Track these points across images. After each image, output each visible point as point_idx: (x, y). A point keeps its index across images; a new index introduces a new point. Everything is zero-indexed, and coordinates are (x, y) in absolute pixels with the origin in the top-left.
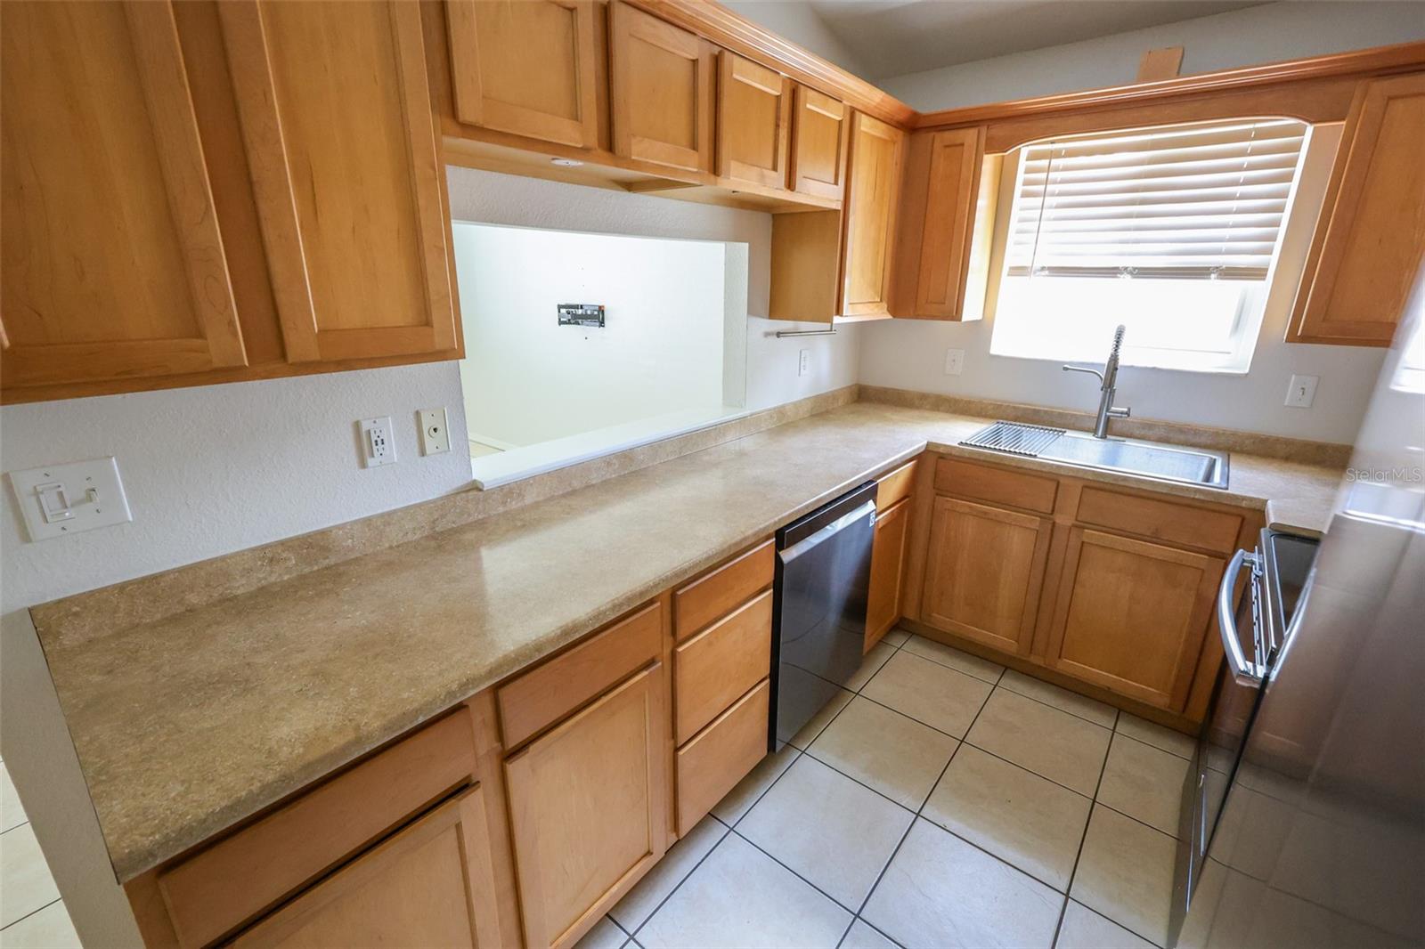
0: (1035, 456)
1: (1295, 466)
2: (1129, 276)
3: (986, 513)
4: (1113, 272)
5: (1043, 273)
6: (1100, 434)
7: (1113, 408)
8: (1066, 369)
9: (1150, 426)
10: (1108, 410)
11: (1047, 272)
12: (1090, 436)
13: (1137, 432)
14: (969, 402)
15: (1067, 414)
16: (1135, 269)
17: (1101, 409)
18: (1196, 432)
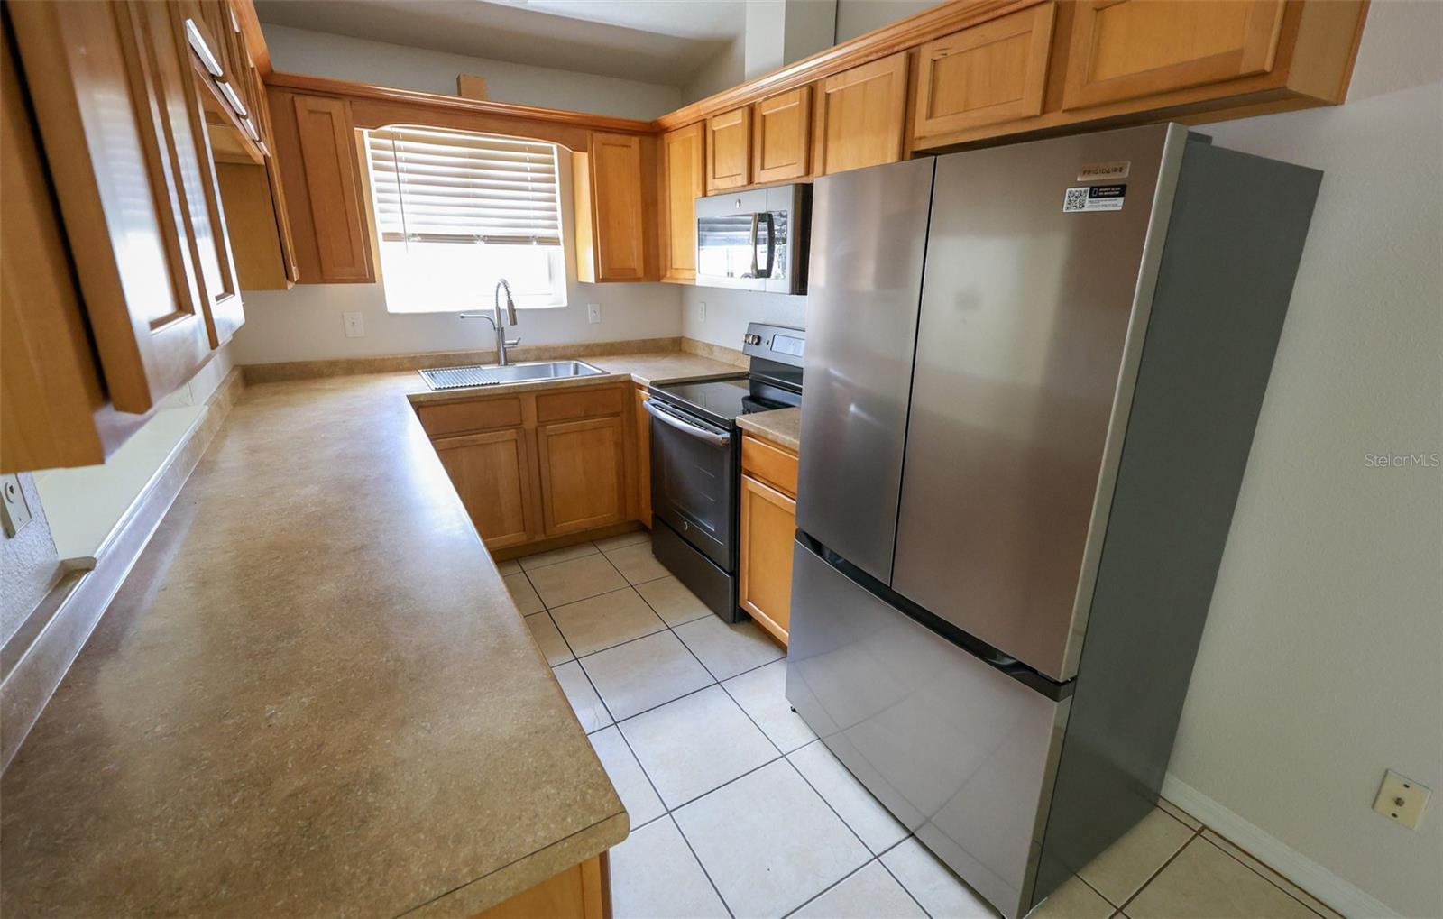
0: (498, 384)
1: (606, 358)
2: (483, 243)
3: (474, 441)
4: (469, 239)
5: (416, 239)
6: (503, 363)
7: (507, 342)
8: (462, 317)
9: (527, 351)
10: (503, 344)
11: (419, 238)
12: (494, 367)
13: (521, 357)
14: (383, 360)
15: (471, 354)
16: (485, 237)
17: (498, 344)
18: (554, 349)
